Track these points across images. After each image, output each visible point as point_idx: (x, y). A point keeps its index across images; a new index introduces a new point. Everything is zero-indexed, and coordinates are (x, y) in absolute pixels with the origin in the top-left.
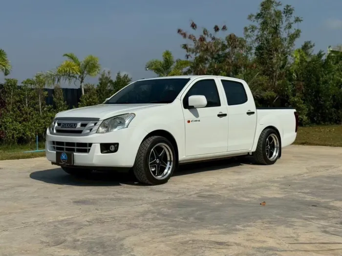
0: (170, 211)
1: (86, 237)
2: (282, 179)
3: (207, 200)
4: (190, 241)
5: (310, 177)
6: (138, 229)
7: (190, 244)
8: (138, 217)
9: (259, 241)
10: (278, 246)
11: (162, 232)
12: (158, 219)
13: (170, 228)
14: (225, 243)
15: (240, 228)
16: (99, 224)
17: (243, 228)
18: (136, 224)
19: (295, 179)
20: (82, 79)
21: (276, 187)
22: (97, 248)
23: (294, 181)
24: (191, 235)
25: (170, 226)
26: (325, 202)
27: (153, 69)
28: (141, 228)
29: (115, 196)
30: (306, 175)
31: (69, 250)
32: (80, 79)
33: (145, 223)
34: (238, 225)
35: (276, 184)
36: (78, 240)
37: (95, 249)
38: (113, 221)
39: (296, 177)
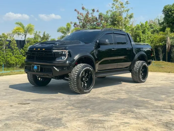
1: (42, 118)
2: (126, 89)
3: (94, 100)
5: (138, 87)
6: (66, 114)
7: (91, 121)
8: (64, 108)
9: (121, 120)
10: (129, 122)
12: (74, 109)
14: (106, 120)
15: (112, 113)
16: (47, 112)
17: (113, 114)
19: (132, 89)
20: (26, 36)
21: (124, 93)
22: (50, 123)
23: (131, 90)
24: (90, 117)
25: (80, 113)
26: (147, 101)
27: (61, 31)
29: (50, 97)
30: (136, 87)
31: (37, 124)
32: (25, 36)
34: (110, 112)
35: (123, 91)
36: (40, 120)
37: (49, 124)
38: (53, 110)
39: (132, 88)
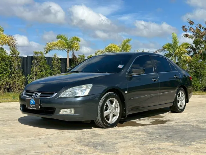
0: (153, 131)
1: (96, 140)
4: (156, 148)
7: (156, 150)
8: (132, 133)
11: (142, 142)
12: (143, 135)
13: (148, 140)
18: (128, 137)
22: (99, 147)
24: (159, 145)
28: (130, 138)
33: (134, 136)
38: (117, 134)
